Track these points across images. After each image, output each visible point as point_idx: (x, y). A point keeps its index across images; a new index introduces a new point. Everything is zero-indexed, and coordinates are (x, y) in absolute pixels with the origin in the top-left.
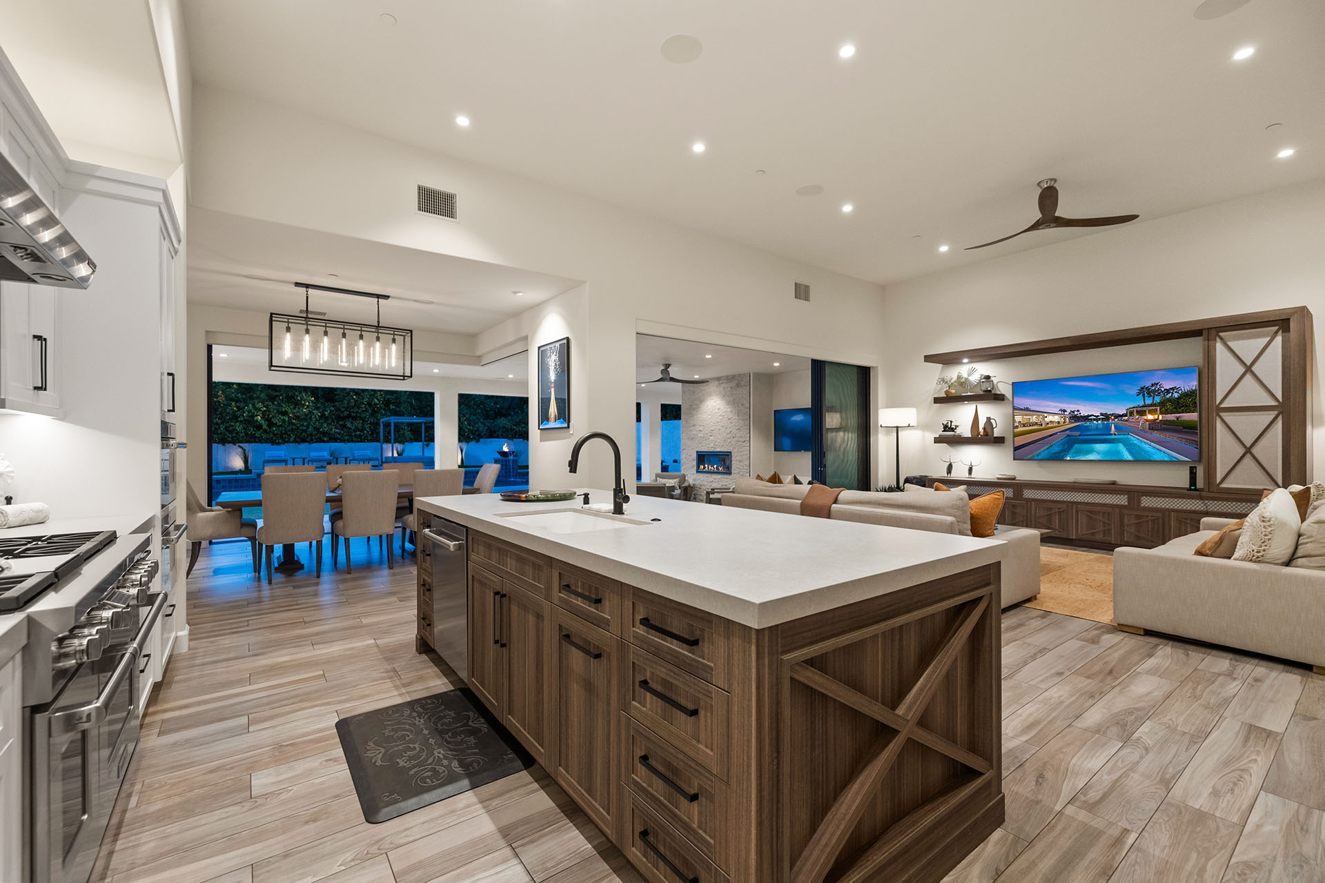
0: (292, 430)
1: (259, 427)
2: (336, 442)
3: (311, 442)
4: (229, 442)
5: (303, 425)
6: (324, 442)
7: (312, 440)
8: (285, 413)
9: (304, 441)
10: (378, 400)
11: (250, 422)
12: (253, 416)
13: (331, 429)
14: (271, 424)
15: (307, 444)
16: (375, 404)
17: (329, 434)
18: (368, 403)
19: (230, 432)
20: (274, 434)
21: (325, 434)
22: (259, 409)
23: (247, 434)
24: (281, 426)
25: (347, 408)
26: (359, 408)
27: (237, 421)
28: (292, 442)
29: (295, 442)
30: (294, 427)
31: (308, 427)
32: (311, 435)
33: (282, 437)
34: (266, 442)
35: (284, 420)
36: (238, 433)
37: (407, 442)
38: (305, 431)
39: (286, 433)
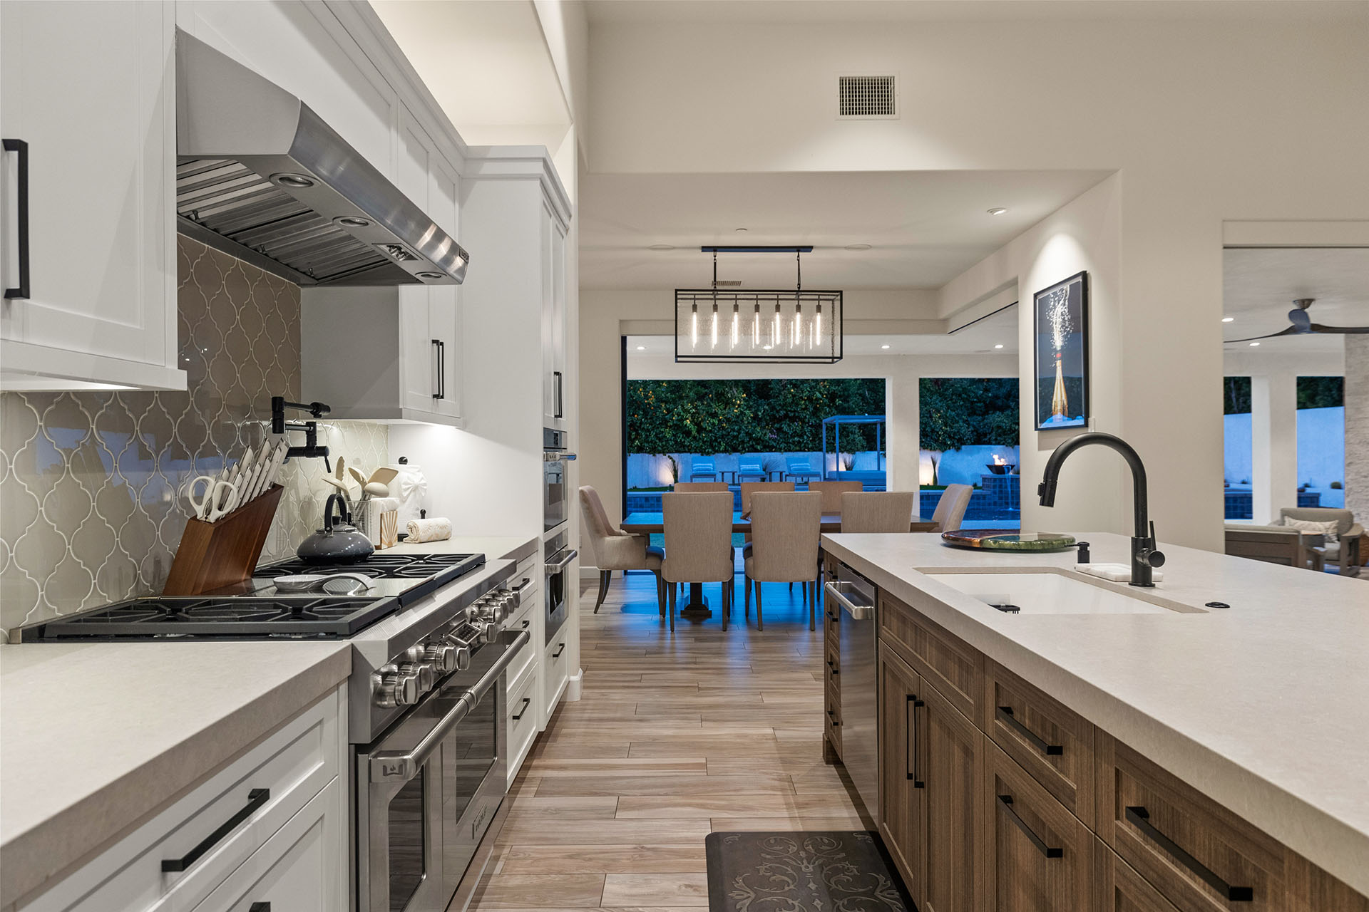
0: (723, 437)
1: (688, 433)
2: (771, 451)
3: (743, 451)
4: (660, 453)
5: (734, 430)
6: (756, 451)
7: (744, 448)
8: (714, 415)
9: (735, 450)
10: (820, 393)
11: (679, 427)
12: (682, 420)
13: (765, 435)
14: (700, 429)
15: (739, 454)
16: (817, 399)
17: (763, 441)
18: (808, 397)
19: (660, 440)
20: (704, 442)
21: (758, 440)
22: (688, 411)
23: (676, 442)
24: (710, 431)
25: (784, 405)
26: (797, 405)
28: (723, 452)
29: (725, 451)
30: (724, 432)
31: (739, 432)
32: (743, 442)
33: (711, 446)
34: (696, 452)
35: (714, 424)
37: (858, 450)
38: (736, 437)
39: (716, 440)
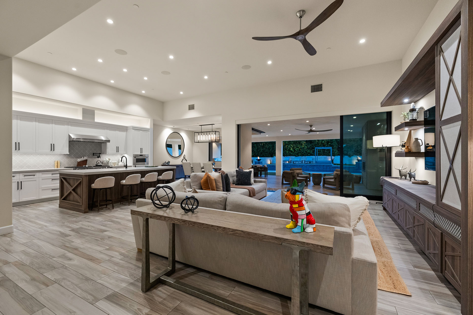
0: (300, 152)
1: (292, 152)
2: (313, 156)
3: (305, 156)
4: (286, 156)
5: (302, 151)
6: (309, 156)
7: (305, 155)
8: (298, 147)
9: (303, 155)
10: (324, 141)
11: (289, 150)
12: (290, 149)
14: (295, 151)
15: (304, 156)
16: (323, 143)
17: (310, 153)
18: (321, 143)
19: (285, 153)
20: (296, 154)
21: (309, 153)
22: (291, 147)
23: (289, 154)
24: (297, 151)
25: (315, 145)
26: (318, 144)
27: (287, 150)
28: (300, 156)
29: (301, 156)
30: (300, 151)
31: (304, 151)
32: (305, 154)
33: (297, 154)
34: (294, 156)
35: (298, 149)
36: (287, 153)
37: (336, 155)
38: (303, 152)
39: (298, 153)
